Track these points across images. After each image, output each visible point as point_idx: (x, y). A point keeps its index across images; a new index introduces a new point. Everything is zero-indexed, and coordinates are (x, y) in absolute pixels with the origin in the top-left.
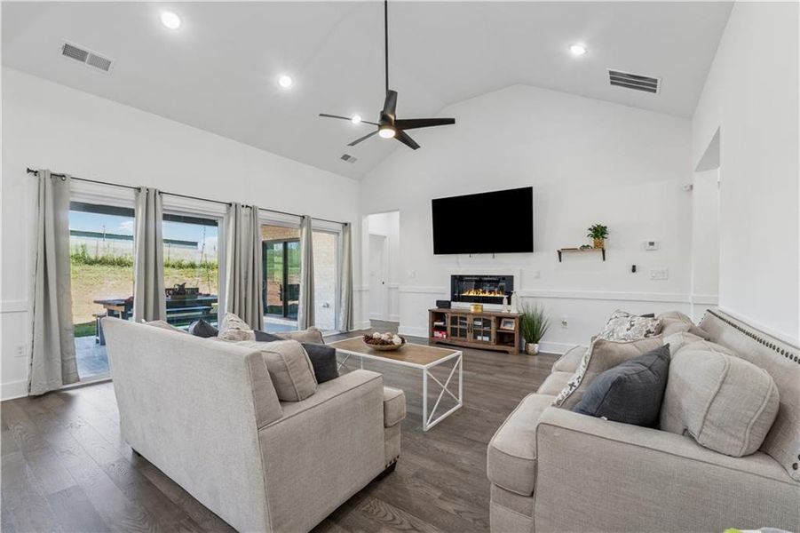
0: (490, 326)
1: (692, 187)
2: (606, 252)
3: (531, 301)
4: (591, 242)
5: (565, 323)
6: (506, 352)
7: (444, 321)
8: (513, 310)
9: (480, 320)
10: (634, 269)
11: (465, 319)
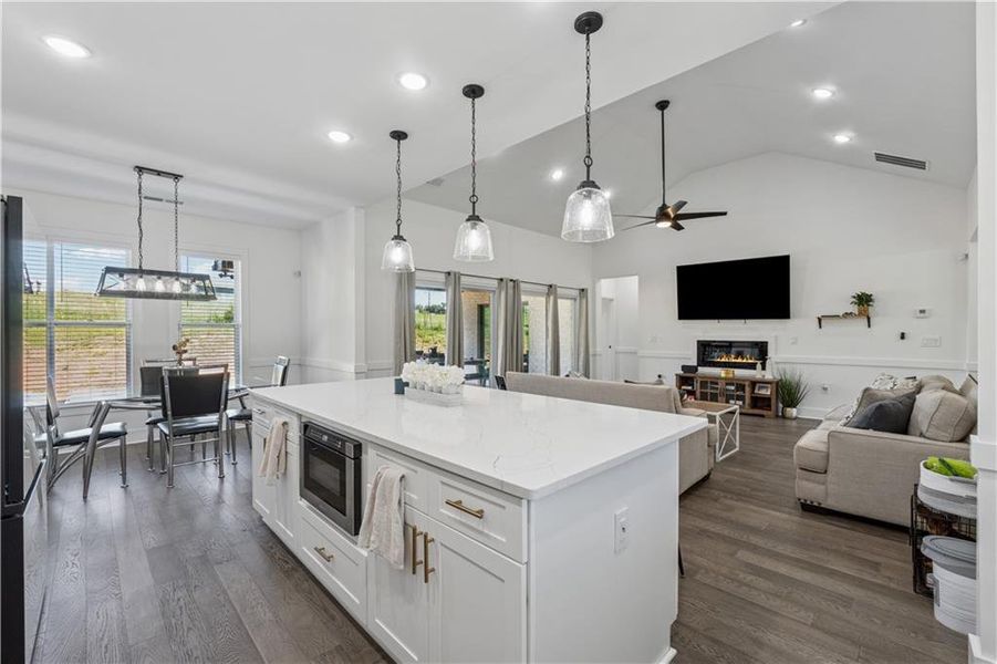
0: (743, 390)
1: (967, 256)
2: (871, 320)
3: (787, 367)
4: (855, 309)
5: (825, 389)
6: (763, 416)
7: (692, 385)
8: (768, 375)
9: (732, 384)
10: (903, 336)
11: (717, 384)
